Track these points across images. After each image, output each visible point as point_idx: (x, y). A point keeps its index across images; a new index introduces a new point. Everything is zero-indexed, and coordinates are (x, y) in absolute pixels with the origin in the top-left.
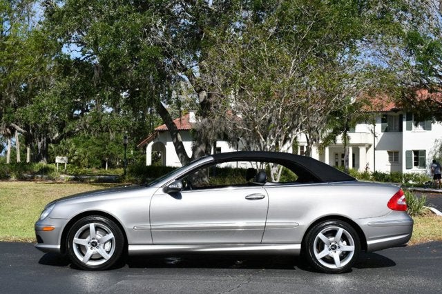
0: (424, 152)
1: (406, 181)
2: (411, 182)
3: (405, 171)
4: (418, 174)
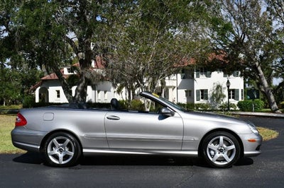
0: (207, 91)
1: (197, 108)
2: (200, 108)
3: (196, 102)
4: (204, 104)
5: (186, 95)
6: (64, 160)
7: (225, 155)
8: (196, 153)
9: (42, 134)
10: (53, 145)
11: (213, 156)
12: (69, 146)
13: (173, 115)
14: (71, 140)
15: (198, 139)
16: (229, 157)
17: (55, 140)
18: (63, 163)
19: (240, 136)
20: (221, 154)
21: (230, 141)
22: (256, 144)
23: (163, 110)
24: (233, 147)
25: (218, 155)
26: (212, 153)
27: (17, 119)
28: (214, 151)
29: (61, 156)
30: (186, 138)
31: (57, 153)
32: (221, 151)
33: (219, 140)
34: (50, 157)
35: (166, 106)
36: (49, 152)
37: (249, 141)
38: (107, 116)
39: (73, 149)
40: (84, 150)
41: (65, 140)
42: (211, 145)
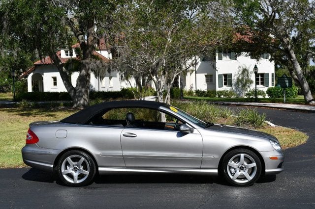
0: (230, 75)
1: (219, 96)
2: (222, 97)
3: (218, 89)
4: (228, 91)
5: (207, 81)
6: (79, 179)
7: (245, 173)
8: (216, 171)
9: (55, 152)
10: (67, 164)
11: (233, 174)
12: (84, 164)
13: (192, 132)
14: (86, 158)
15: (218, 157)
16: (250, 175)
17: (69, 158)
18: (78, 182)
19: (262, 153)
20: (242, 172)
21: (251, 159)
22: (278, 162)
23: (182, 128)
24: (254, 164)
25: (239, 173)
26: (233, 170)
27: (27, 136)
28: (235, 169)
29: (76, 175)
30: (205, 156)
31: (72, 172)
32: (241, 169)
33: (239, 157)
34: (65, 176)
35: (184, 123)
36: (63, 170)
37: (271, 158)
38: (123, 133)
39: (88, 168)
40: (100, 169)
41: (79, 159)
42: (231, 163)
